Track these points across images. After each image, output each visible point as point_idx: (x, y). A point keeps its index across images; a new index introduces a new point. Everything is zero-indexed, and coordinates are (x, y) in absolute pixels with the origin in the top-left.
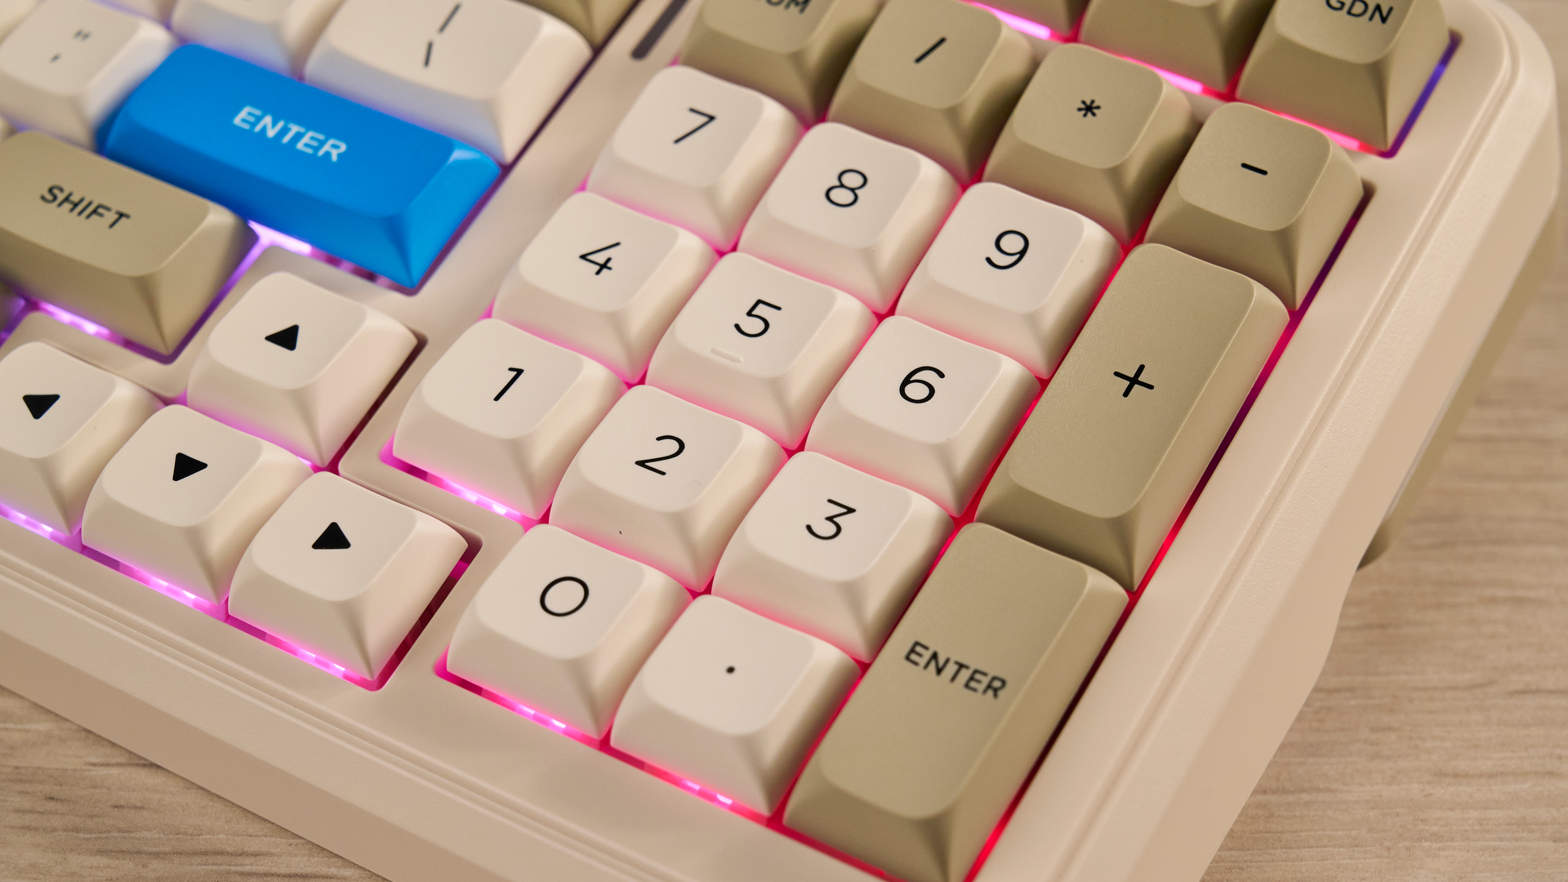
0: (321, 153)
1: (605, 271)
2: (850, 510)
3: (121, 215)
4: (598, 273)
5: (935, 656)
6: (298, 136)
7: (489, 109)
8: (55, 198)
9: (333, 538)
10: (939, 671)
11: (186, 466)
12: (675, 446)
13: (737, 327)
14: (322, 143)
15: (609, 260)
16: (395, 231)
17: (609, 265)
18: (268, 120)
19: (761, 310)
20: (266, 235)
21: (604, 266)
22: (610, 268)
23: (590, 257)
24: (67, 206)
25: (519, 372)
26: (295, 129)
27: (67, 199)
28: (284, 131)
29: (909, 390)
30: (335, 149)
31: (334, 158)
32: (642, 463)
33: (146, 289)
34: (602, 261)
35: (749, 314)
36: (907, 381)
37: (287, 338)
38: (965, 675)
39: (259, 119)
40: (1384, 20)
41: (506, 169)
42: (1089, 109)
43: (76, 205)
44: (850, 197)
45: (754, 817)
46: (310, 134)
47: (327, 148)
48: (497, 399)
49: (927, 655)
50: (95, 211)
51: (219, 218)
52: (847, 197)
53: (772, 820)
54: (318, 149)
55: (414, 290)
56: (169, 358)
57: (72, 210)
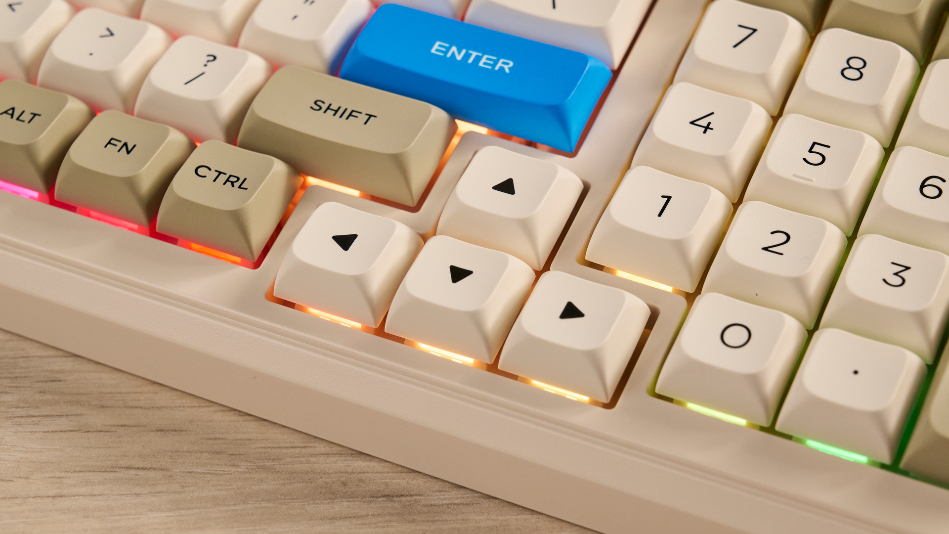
0: (497, 68)
1: (708, 130)
2: (907, 268)
3: (370, 116)
4: (705, 132)
6: (478, 59)
7: (601, 34)
8: (321, 108)
9: (571, 312)
11: (458, 274)
12: (785, 238)
13: (805, 159)
14: (496, 62)
15: (709, 123)
16: (559, 114)
17: (711, 126)
18: (454, 49)
19: (816, 148)
20: (464, 126)
21: (707, 128)
22: (712, 129)
23: (696, 123)
24: (330, 112)
25: (669, 198)
26: (474, 54)
27: (328, 108)
28: (467, 56)
29: (925, 190)
30: (506, 65)
31: (507, 71)
32: (766, 249)
33: (399, 162)
34: (705, 125)
35: (810, 151)
36: (923, 186)
37: (507, 187)
39: (448, 49)
41: (616, 73)
43: (336, 111)
44: (858, 75)
45: (883, 466)
46: (486, 56)
47: (500, 64)
48: (660, 215)
50: (350, 115)
51: (438, 115)
52: (856, 74)
53: (894, 466)
54: (494, 66)
55: (572, 154)
56: (415, 209)
57: (334, 115)
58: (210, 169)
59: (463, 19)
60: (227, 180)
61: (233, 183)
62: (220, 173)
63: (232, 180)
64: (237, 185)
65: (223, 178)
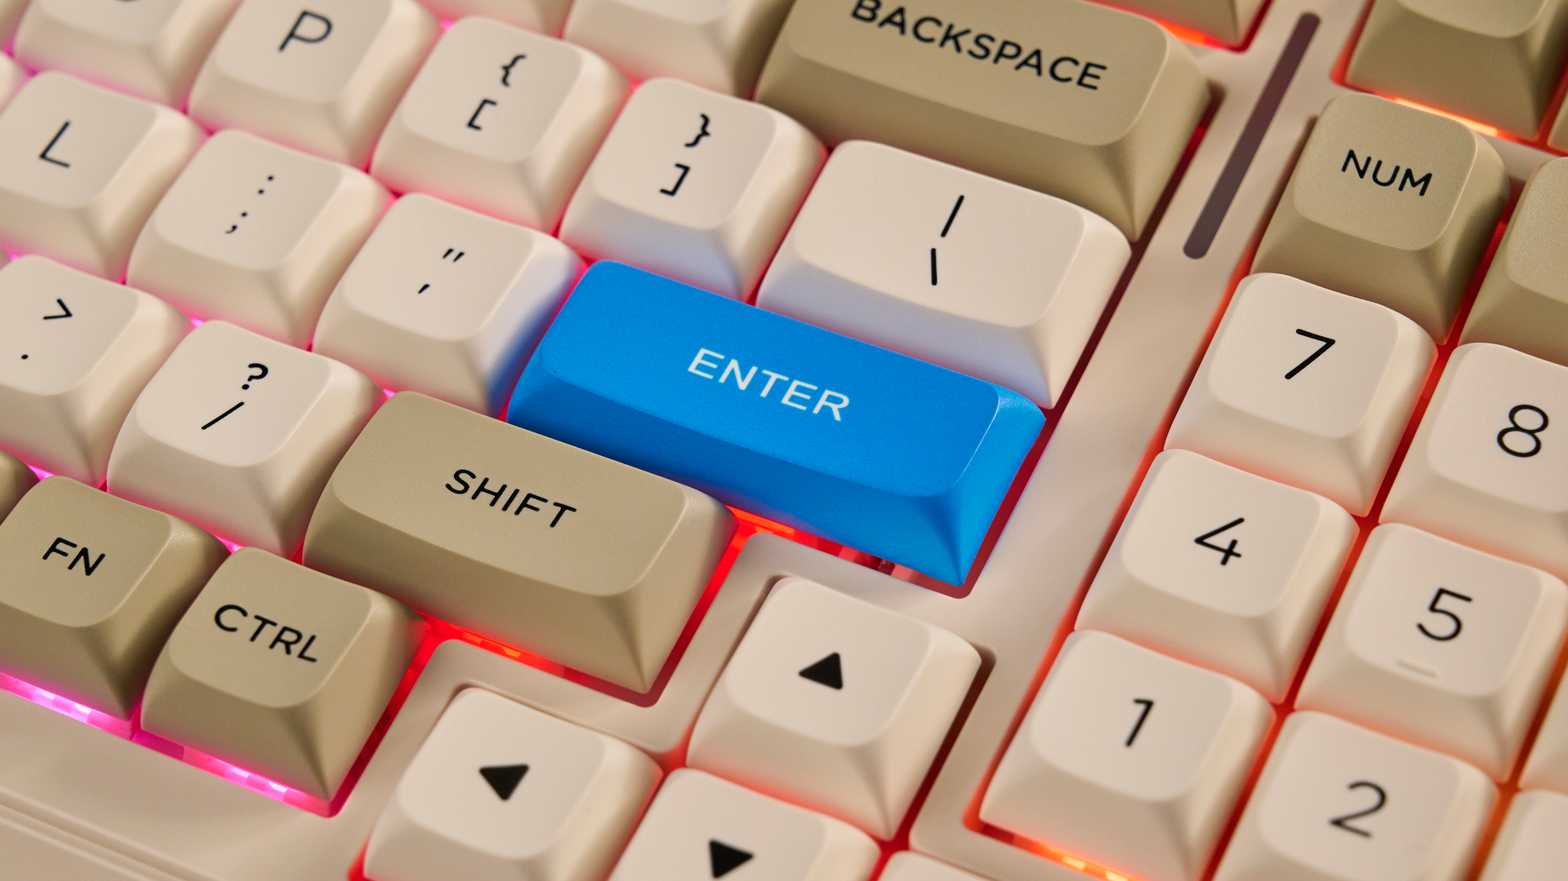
0: (816, 411)
1: (1232, 559)
3: (564, 508)
4: (1224, 562)
6: (780, 388)
7: (1029, 340)
8: (467, 487)
11: (724, 858)
12: (1374, 797)
13: (1421, 627)
14: (816, 396)
15: (1234, 543)
16: (939, 516)
17: (1236, 550)
18: (734, 364)
19: (1446, 602)
20: (752, 524)
21: (1229, 553)
22: (1238, 555)
23: (1208, 541)
24: (485, 498)
25: (1149, 705)
26: (774, 377)
27: (481, 488)
28: (760, 381)
30: (835, 404)
31: (837, 417)
32: (1338, 823)
34: (1226, 546)
35: (1433, 608)
37: (827, 672)
39: (723, 365)
41: (1053, 416)
43: (497, 495)
44: (1530, 444)
46: (796, 383)
47: (822, 402)
48: (1128, 744)
50: (524, 504)
51: (697, 506)
52: (1527, 444)
54: (811, 404)
55: (961, 590)
56: (647, 699)
57: (493, 504)
58: (244, 613)
59: (752, 300)
60: (278, 639)
61: (288, 645)
62: (265, 622)
63: (291, 641)
64: (296, 649)
65: (270, 633)
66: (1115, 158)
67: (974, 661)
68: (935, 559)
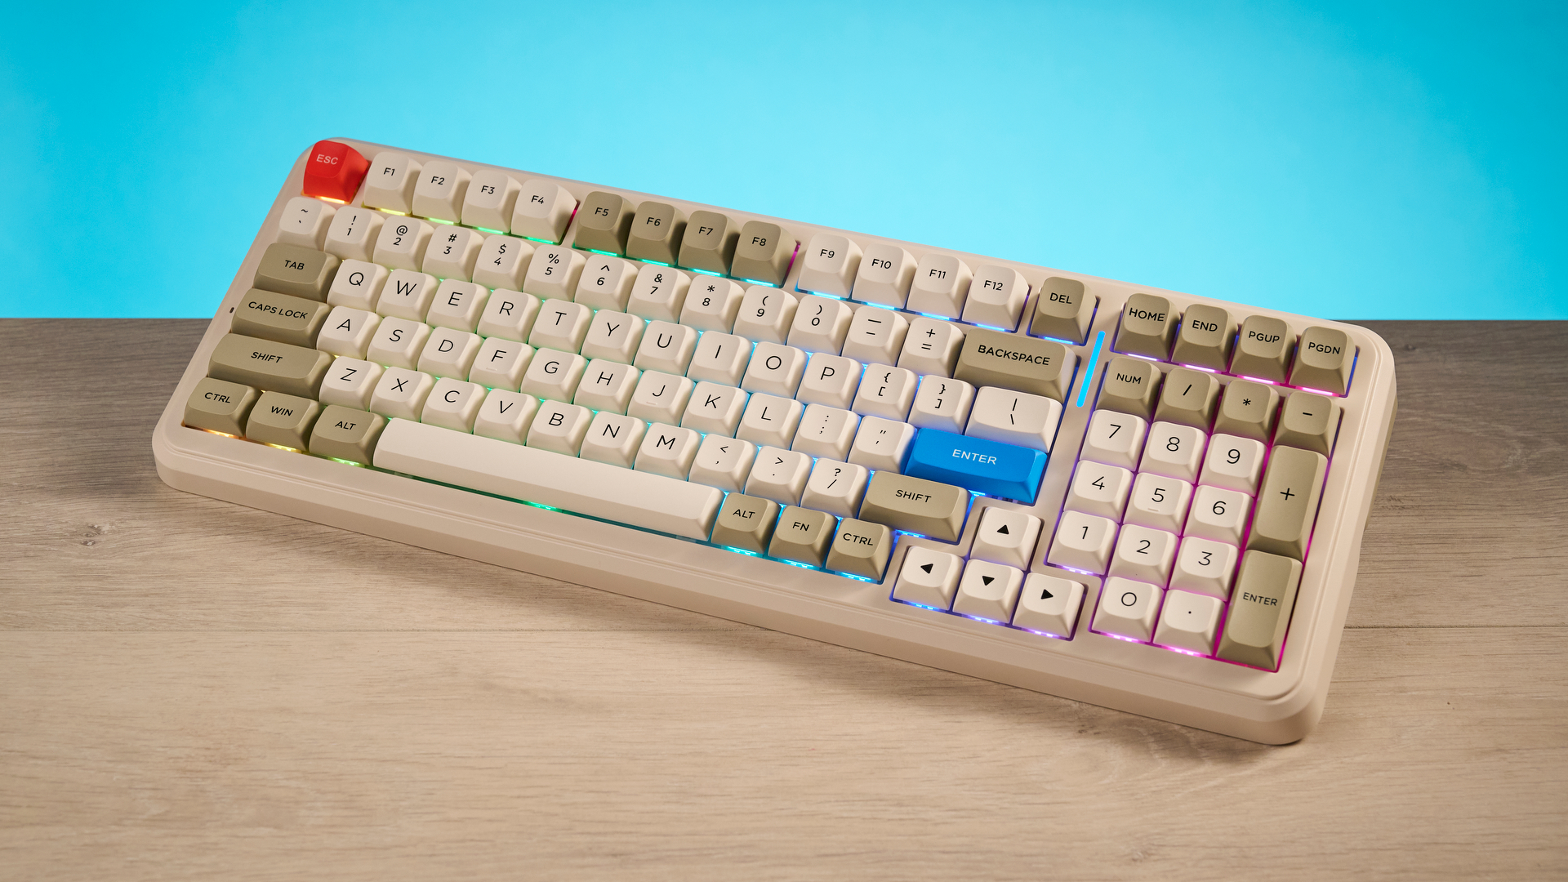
0: (989, 463)
2: (1210, 554)
3: (928, 497)
4: (1100, 489)
5: (1252, 596)
6: (978, 457)
7: (1040, 437)
8: (901, 494)
10: (1255, 600)
12: (1147, 544)
13: (1153, 499)
14: (987, 458)
15: (1102, 483)
16: (1024, 485)
17: (1103, 485)
18: (964, 453)
19: (1158, 492)
20: (976, 494)
21: (1101, 486)
22: (1103, 487)
23: (1095, 484)
24: (907, 497)
25: (1087, 528)
26: (975, 455)
27: (905, 494)
28: (972, 456)
29: (1216, 510)
30: (993, 460)
31: (994, 463)
32: (1139, 551)
33: (947, 522)
34: (1100, 484)
35: (1156, 494)
36: (1214, 508)
37: (1004, 530)
38: (1263, 600)
39: (961, 453)
40: (1338, 353)
41: (1049, 455)
42: (1247, 402)
43: (910, 496)
44: (1176, 447)
45: (1208, 657)
46: (982, 455)
47: (989, 460)
48: (1083, 538)
49: (1250, 596)
50: (917, 497)
51: (962, 491)
52: (1174, 447)
53: (1213, 657)
54: (987, 461)
55: (1033, 504)
56: (957, 543)
57: (909, 498)
58: (851, 535)
59: (963, 434)
60: (861, 541)
61: (864, 542)
62: (857, 537)
63: (863, 540)
64: (866, 542)
65: (858, 539)
66: (1055, 383)
67: (1039, 522)
68: (1024, 497)
